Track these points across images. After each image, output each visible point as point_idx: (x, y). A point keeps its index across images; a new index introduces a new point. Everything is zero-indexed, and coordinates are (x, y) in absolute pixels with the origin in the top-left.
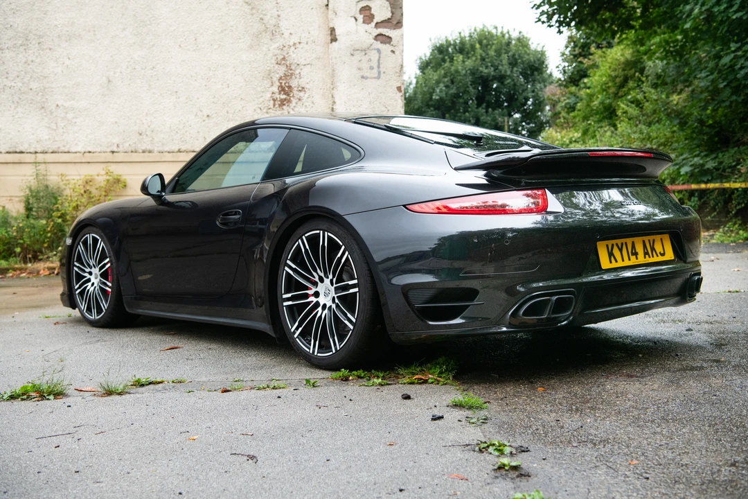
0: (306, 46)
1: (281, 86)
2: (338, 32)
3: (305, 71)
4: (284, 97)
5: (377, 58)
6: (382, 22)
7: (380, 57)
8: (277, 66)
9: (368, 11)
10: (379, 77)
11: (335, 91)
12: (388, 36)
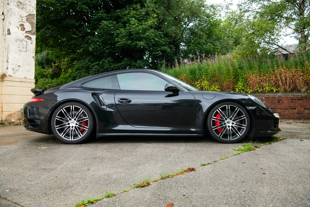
2: (11, 31)
5: (26, 44)
6: (28, 31)
9: (23, 26)
10: (26, 52)
11: (8, 54)
12: (30, 37)
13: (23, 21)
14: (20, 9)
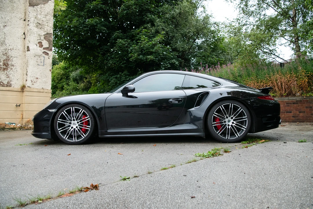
0: (15, 50)
1: (4, 63)
2: (30, 48)
3: (14, 59)
4: (5, 67)
5: (43, 59)
6: (46, 48)
7: (44, 59)
8: (3, 56)
9: (41, 44)
10: (44, 66)
11: (28, 68)
12: (47, 53)
13: (42, 39)
14: (38, 29)
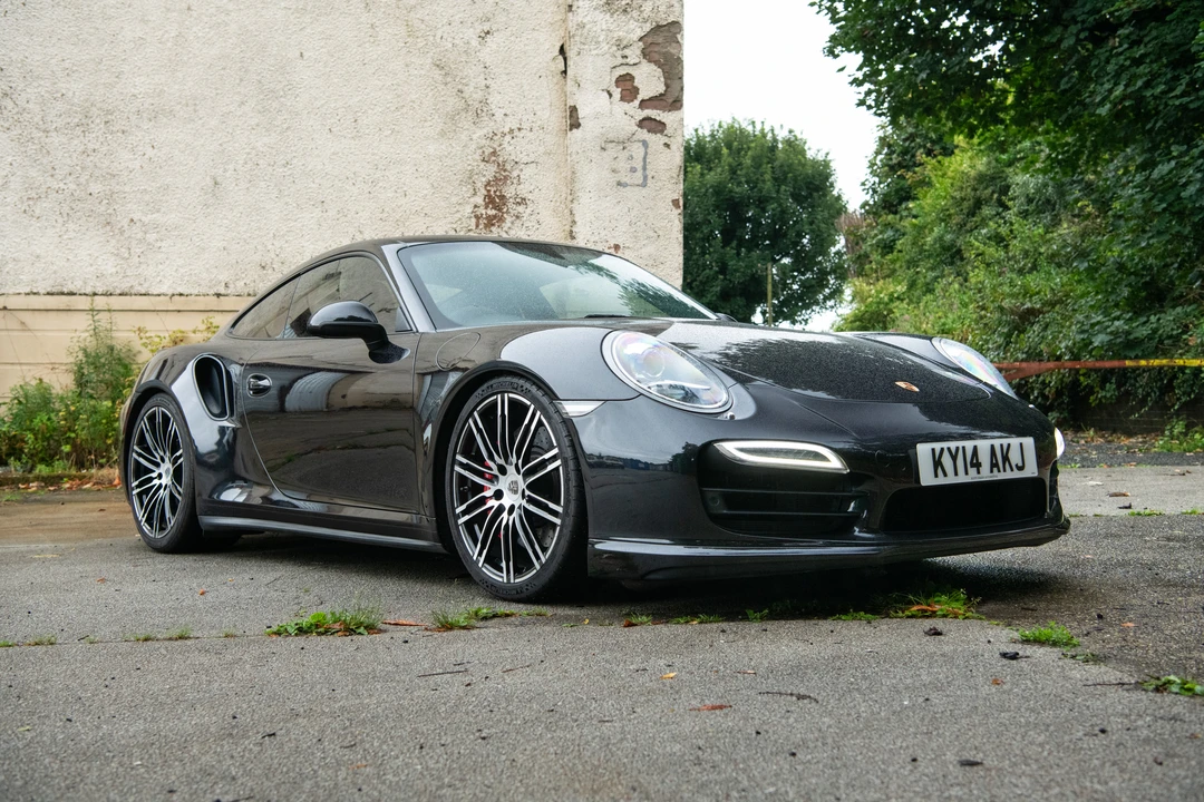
0: (529, 134)
1: (489, 196)
2: (581, 113)
3: (528, 172)
4: (494, 212)
5: (643, 154)
6: (651, 99)
7: (646, 153)
8: (482, 165)
9: (628, 83)
10: (644, 185)
11: (575, 205)
12: (660, 122)
13: (631, 61)
14: (615, 16)
